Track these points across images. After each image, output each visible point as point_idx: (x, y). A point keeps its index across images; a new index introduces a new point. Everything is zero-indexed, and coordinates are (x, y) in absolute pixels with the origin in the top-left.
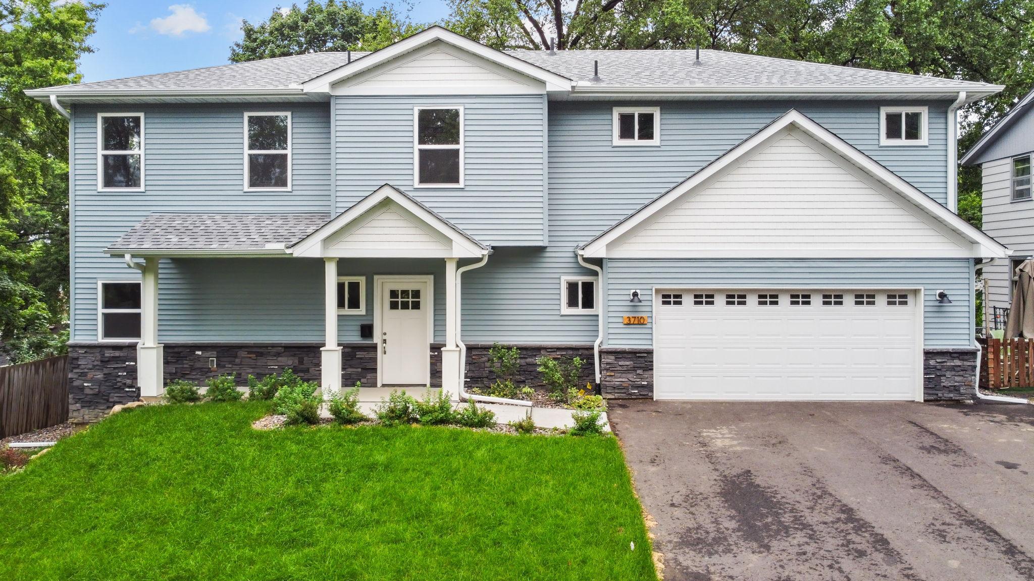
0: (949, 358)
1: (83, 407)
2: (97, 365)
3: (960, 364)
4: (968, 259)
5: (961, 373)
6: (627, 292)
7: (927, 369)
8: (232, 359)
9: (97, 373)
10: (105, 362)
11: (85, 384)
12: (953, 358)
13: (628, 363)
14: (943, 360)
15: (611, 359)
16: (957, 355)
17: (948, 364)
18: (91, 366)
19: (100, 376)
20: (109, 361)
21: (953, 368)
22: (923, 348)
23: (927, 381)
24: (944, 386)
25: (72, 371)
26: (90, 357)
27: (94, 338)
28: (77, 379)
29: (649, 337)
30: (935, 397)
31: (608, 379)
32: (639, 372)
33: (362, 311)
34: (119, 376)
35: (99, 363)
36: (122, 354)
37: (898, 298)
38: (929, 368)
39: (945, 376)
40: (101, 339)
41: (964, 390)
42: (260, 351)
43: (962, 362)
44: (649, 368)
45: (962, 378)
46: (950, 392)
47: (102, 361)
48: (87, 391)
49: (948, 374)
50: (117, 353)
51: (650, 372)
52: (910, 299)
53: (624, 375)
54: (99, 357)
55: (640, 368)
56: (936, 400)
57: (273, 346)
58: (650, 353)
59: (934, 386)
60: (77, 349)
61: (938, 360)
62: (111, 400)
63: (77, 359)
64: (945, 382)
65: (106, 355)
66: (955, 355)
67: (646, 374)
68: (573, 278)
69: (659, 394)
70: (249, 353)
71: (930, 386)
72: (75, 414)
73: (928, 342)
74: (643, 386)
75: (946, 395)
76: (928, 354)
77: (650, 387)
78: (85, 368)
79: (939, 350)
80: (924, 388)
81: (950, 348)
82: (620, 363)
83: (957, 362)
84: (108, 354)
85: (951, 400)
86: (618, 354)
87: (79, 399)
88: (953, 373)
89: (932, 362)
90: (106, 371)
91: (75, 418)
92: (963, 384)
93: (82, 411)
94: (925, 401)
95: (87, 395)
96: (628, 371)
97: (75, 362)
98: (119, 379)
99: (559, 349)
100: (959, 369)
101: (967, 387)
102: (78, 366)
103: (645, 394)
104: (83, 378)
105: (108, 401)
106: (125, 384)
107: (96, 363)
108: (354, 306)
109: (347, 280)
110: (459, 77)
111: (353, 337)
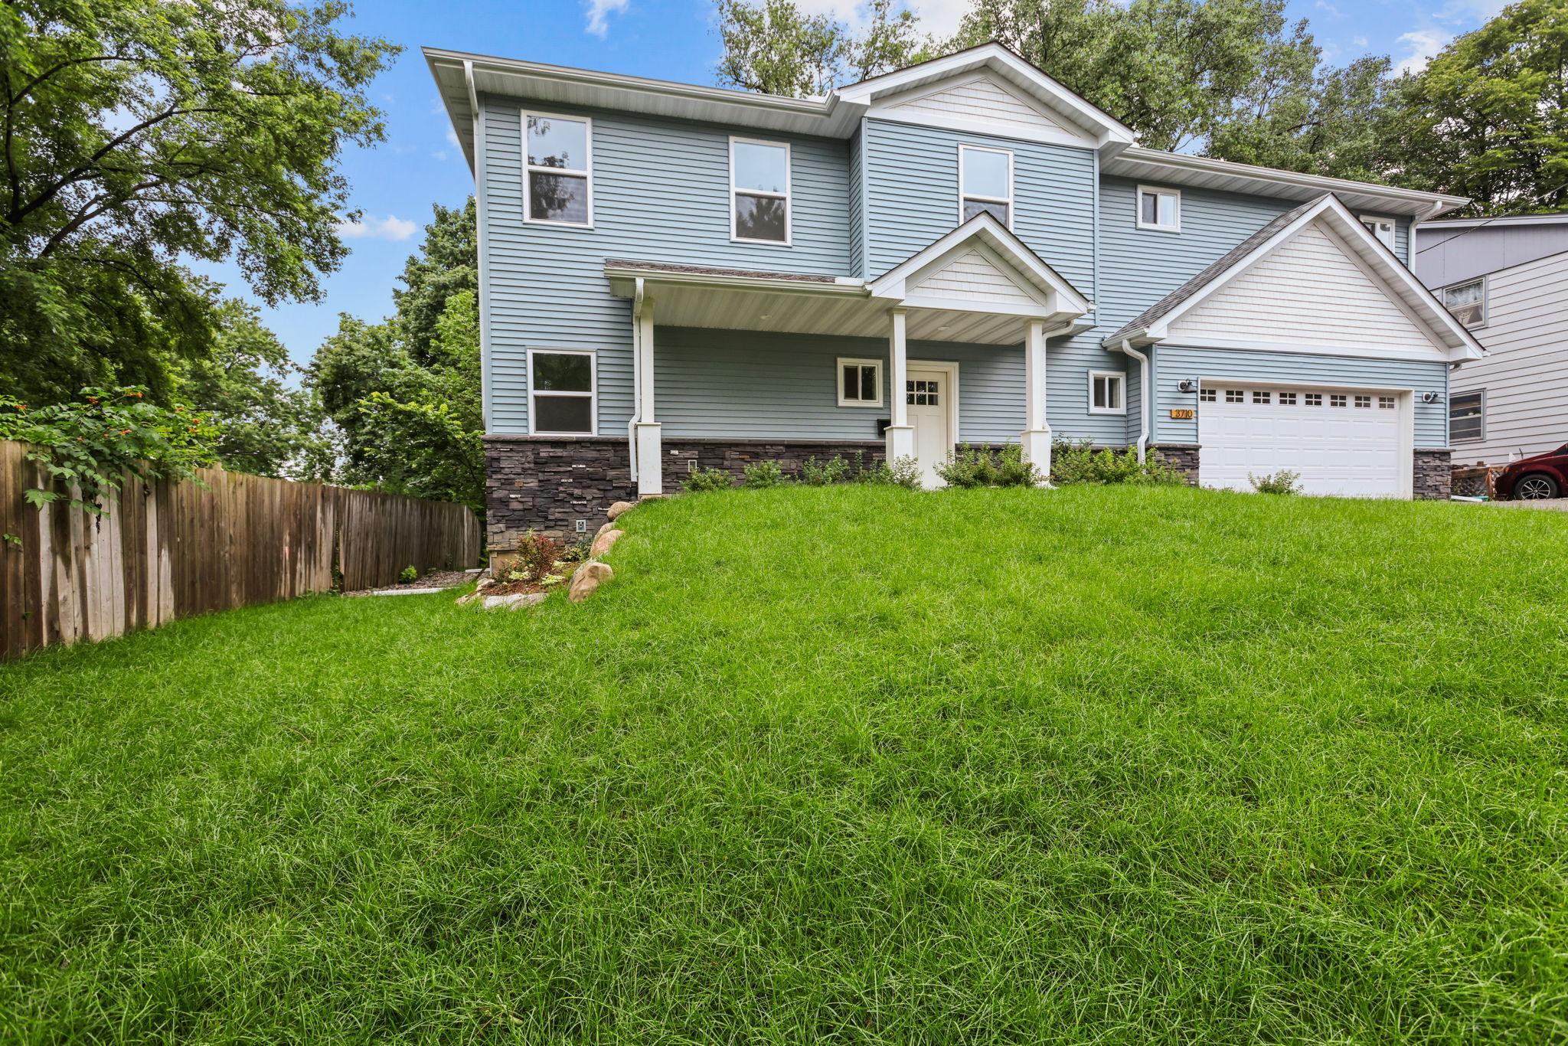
0: (1432, 458)
1: (507, 528)
2: (530, 469)
3: (1438, 464)
4: (1443, 363)
5: (1442, 473)
6: (1174, 383)
7: (1417, 469)
8: (720, 461)
9: (529, 480)
10: (539, 463)
11: (512, 496)
12: (1436, 458)
13: (1177, 461)
14: (1428, 460)
15: (1161, 456)
16: (1436, 455)
17: (1432, 463)
18: (520, 471)
19: (533, 483)
20: (546, 463)
21: (1435, 468)
22: (1413, 448)
23: (1416, 480)
24: (1429, 485)
25: (491, 477)
26: (517, 456)
27: (524, 430)
28: (499, 488)
29: (1194, 432)
30: (1421, 494)
33: (878, 402)
34: (562, 484)
35: (532, 466)
36: (565, 454)
37: (1387, 399)
39: (1428, 475)
40: (532, 433)
41: (1443, 489)
42: (755, 450)
43: (1439, 461)
44: (1192, 468)
45: (1442, 477)
46: (1433, 491)
47: (535, 463)
48: (515, 505)
49: (1432, 473)
50: (559, 452)
51: (1196, 471)
52: (1396, 403)
54: (531, 457)
57: (773, 444)
58: (1193, 450)
59: (1420, 485)
60: (499, 446)
61: (1424, 460)
62: (551, 517)
63: (498, 460)
64: (1429, 482)
65: (542, 454)
67: (1194, 473)
68: (1101, 373)
70: (741, 453)
71: (1417, 485)
72: (497, 538)
73: (1418, 443)
75: (1430, 494)
76: (1417, 454)
78: (511, 473)
79: (1425, 451)
80: (1414, 486)
81: (1432, 448)
83: (1436, 462)
84: (545, 452)
86: (1168, 450)
87: (503, 516)
88: (1435, 473)
89: (1420, 462)
90: (541, 476)
91: (497, 543)
92: (1443, 483)
93: (507, 534)
95: (514, 510)
97: (495, 464)
98: (561, 489)
100: (1440, 468)
101: (1445, 486)
102: (499, 470)
104: (508, 487)
105: (546, 518)
106: (571, 495)
107: (527, 465)
108: (869, 394)
109: (860, 363)
110: (1006, 115)
111: (869, 436)
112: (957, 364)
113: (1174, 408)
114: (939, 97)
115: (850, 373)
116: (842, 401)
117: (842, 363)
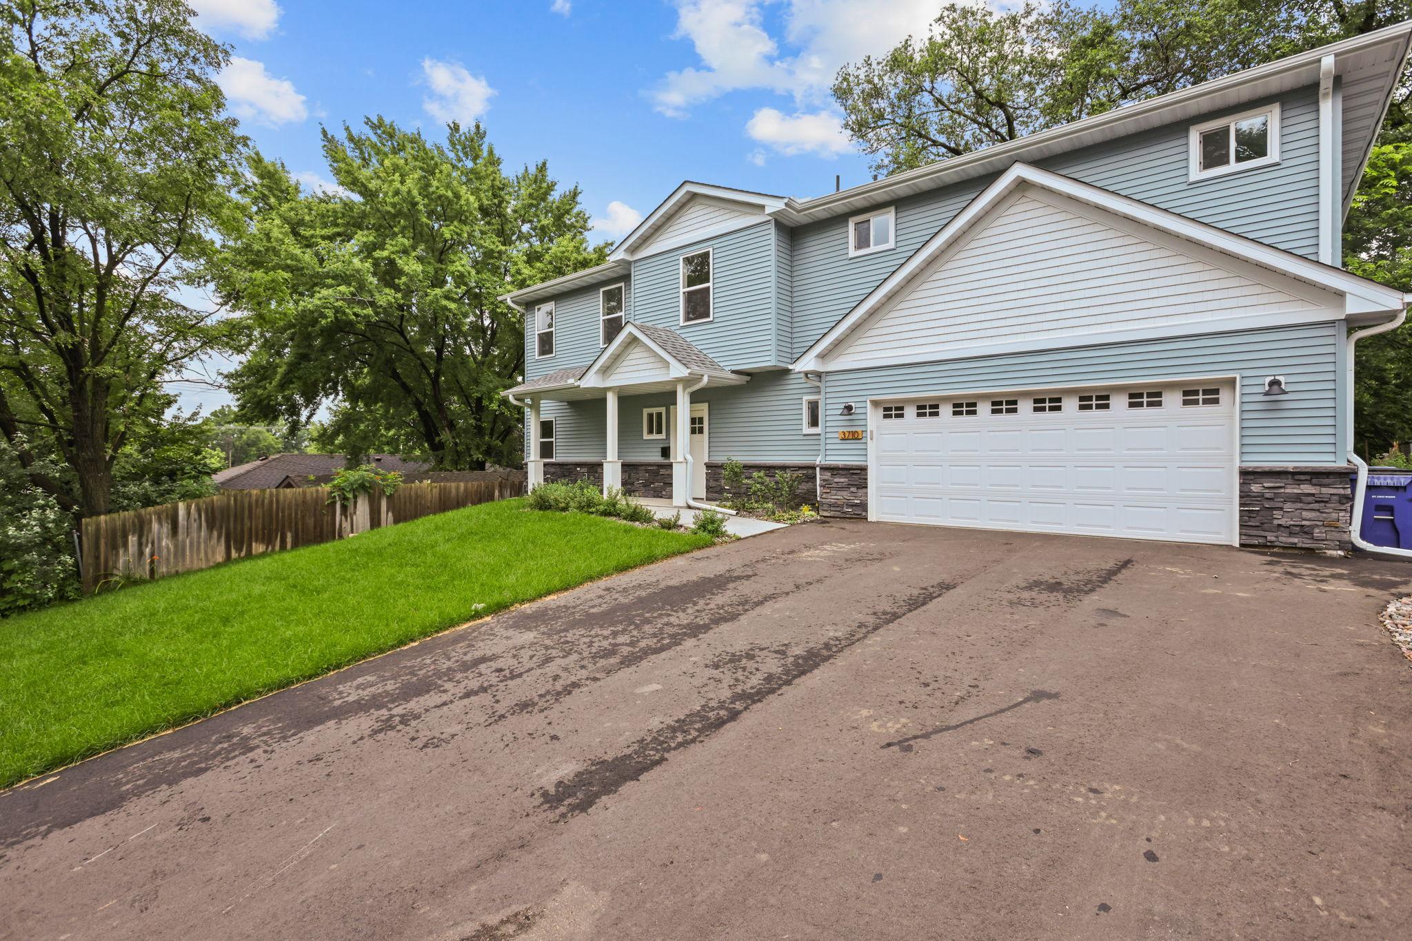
0: (1290, 481)
3: (1314, 492)
4: (1333, 322)
5: (1316, 506)
7: (1245, 496)
12: (1299, 482)
13: (842, 480)
14: (1277, 485)
15: (828, 475)
16: (1308, 477)
17: (1287, 491)
21: (1298, 498)
22: (1237, 464)
23: (1247, 514)
24: (1279, 525)
29: (863, 452)
30: (1261, 541)
31: (824, 496)
32: (852, 489)
33: (663, 435)
37: (1201, 394)
38: (1249, 496)
39: (1281, 509)
41: (1321, 532)
43: (1318, 488)
44: (863, 485)
45: (1318, 514)
46: (1291, 534)
49: (1288, 507)
51: (864, 490)
52: (1224, 396)
53: (840, 493)
55: (853, 485)
56: (1265, 546)
58: (864, 469)
59: (1258, 524)
61: (1266, 485)
64: (1280, 519)
66: (1303, 477)
67: (861, 492)
69: (874, 514)
71: (1250, 524)
73: (1246, 458)
74: (856, 505)
75: (1281, 539)
76: (1247, 475)
77: (864, 506)
79: (1266, 469)
80: (1241, 525)
81: (1290, 466)
82: (836, 480)
83: (1307, 488)
85: (1294, 547)
86: (833, 470)
88: (1299, 505)
89: (1255, 488)
92: (1321, 523)
94: (1242, 545)
96: (842, 488)
99: (800, 468)
100: (1310, 499)
101: (1328, 529)
103: (858, 513)
108: (659, 432)
109: (654, 410)
110: (709, 222)
111: (656, 458)
112: (706, 405)
113: (846, 430)
114: (670, 229)
115: (650, 416)
116: (646, 436)
117: (646, 411)
